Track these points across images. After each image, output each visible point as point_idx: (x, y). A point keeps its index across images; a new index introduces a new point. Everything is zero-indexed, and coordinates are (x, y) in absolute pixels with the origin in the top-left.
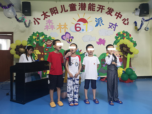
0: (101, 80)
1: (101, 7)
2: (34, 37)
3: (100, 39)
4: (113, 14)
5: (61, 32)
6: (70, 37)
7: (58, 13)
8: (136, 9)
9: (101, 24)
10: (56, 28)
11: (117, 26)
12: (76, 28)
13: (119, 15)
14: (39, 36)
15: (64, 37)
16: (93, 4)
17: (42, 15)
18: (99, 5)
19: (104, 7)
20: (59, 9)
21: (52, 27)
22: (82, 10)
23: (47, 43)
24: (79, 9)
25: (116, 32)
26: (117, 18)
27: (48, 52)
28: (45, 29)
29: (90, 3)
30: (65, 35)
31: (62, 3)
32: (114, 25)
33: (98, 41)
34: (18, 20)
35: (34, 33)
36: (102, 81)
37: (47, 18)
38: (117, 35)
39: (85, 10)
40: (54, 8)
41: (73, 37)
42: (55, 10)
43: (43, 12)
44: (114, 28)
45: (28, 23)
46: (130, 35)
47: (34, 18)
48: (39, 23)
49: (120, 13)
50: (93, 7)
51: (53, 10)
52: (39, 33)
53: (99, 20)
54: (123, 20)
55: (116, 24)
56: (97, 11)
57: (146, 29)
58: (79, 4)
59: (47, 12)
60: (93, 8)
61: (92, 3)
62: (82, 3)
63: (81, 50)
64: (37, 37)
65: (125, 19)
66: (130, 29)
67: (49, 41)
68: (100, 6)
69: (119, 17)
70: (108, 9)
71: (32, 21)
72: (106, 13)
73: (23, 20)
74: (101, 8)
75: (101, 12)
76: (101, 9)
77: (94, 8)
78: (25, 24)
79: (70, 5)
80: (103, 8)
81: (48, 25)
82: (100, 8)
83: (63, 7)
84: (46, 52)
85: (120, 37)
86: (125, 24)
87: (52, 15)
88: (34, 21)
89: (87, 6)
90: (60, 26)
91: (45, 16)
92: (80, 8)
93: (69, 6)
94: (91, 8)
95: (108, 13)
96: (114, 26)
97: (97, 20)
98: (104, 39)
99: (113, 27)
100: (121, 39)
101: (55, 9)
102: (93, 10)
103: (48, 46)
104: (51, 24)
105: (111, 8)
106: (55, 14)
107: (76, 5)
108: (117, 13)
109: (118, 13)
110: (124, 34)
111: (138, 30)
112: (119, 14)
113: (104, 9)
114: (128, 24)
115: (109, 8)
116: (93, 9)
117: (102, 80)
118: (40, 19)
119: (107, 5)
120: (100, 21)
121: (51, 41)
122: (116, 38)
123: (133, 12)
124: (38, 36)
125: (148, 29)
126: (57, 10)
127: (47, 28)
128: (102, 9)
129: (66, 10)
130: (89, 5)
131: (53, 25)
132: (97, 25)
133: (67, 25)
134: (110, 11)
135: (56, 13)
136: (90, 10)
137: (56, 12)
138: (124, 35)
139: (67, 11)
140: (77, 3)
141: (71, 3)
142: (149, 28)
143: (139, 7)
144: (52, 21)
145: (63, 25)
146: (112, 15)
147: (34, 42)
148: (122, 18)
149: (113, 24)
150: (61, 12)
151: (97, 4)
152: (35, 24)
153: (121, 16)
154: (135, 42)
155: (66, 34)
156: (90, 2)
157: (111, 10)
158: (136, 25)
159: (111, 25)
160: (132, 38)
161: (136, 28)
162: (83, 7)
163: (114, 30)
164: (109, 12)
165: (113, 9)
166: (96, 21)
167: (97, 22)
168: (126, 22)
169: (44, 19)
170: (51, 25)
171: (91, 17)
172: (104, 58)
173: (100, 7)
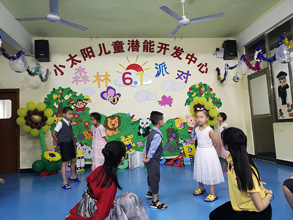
0: (167, 163)
1: (164, 46)
2: (55, 96)
3: (164, 97)
4: (183, 56)
5: (99, 87)
6: (115, 95)
7: (94, 57)
8: (218, 50)
9: (165, 73)
10: (91, 81)
11: (190, 75)
12: (124, 79)
13: (191, 58)
14: (63, 95)
15: (104, 95)
16: (150, 41)
17: (67, 61)
18: (159, 43)
19: (169, 45)
20: (96, 50)
21: (85, 79)
22: (133, 51)
23: (77, 106)
24: (129, 50)
25: (189, 85)
26: (189, 63)
27: (78, 119)
28: (73, 82)
29: (146, 41)
30: (107, 92)
31: (101, 41)
32: (185, 74)
33: (161, 100)
34: (30, 73)
35: (54, 89)
36: (168, 165)
37: (76, 64)
38: (190, 89)
39: (138, 51)
40: (87, 49)
41: (119, 95)
42: (90, 52)
43: (70, 55)
44: (185, 78)
45: (45, 73)
46: (211, 90)
47: (55, 66)
48: (62, 74)
49: (193, 54)
50: (151, 45)
51: (86, 52)
52: (63, 90)
53: (161, 66)
54: (198, 66)
55: (188, 71)
56: (158, 52)
57: (236, 79)
58: (129, 41)
59: (76, 56)
60: (150, 47)
61: (148, 40)
62: (133, 40)
63: (133, 116)
64: (60, 96)
65: (201, 64)
66: (210, 79)
67: (80, 103)
68: (162, 44)
69: (193, 61)
70: (174, 48)
71: (52, 69)
72: (172, 55)
73: (38, 71)
74: (163, 48)
75: (164, 54)
76: (163, 50)
77: (152, 47)
78: (41, 77)
79: (113, 43)
80: (167, 47)
81: (79, 76)
82: (161, 48)
83: (102, 47)
84: (75, 120)
85: (195, 93)
86: (203, 72)
87: (85, 60)
88: (55, 71)
89: (141, 45)
90: (98, 77)
91: (72, 62)
92: (130, 47)
93: (112, 45)
94: (148, 47)
95: (175, 55)
96: (186, 76)
97: (158, 67)
98: (170, 96)
99: (184, 76)
100: (197, 95)
101: (89, 50)
102: (150, 51)
103: (78, 109)
104: (83, 74)
105: (179, 48)
106: (90, 58)
107: (124, 44)
108: (188, 55)
109: (190, 55)
110: (201, 87)
111: (222, 81)
112: (192, 56)
113: (168, 49)
114: (206, 72)
115: (176, 47)
116: (150, 49)
117: (169, 163)
118: (64, 67)
119: (172, 43)
120: (163, 67)
121: (84, 102)
122: (190, 94)
123: (214, 53)
124: (61, 94)
125: (238, 79)
126: (92, 51)
127: (76, 80)
128: (165, 49)
129: (107, 52)
130: (143, 43)
131: (87, 75)
132: (158, 75)
133: (109, 76)
134: (178, 52)
135: (92, 56)
136: (147, 51)
137: (91, 54)
138: (202, 89)
139: (109, 52)
140: (125, 41)
141: (115, 40)
142: (240, 78)
143: (223, 46)
144: (85, 69)
145: (103, 76)
146: (180, 59)
147: (55, 104)
148: (198, 63)
149: (183, 73)
150: (100, 55)
151: (157, 41)
152: (57, 75)
153: (196, 59)
154: (220, 99)
155: (108, 89)
156: (146, 39)
157: (180, 51)
158: (219, 74)
159: (180, 74)
160: (215, 94)
161: (219, 79)
162: (135, 46)
163: (186, 82)
164: (177, 54)
165: (182, 49)
166: (156, 68)
167: (159, 70)
168: (204, 69)
169: (72, 67)
170: (83, 76)
171: (149, 61)
172: (170, 128)
173: (162, 46)
